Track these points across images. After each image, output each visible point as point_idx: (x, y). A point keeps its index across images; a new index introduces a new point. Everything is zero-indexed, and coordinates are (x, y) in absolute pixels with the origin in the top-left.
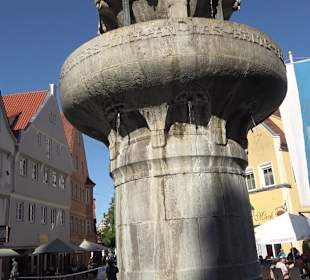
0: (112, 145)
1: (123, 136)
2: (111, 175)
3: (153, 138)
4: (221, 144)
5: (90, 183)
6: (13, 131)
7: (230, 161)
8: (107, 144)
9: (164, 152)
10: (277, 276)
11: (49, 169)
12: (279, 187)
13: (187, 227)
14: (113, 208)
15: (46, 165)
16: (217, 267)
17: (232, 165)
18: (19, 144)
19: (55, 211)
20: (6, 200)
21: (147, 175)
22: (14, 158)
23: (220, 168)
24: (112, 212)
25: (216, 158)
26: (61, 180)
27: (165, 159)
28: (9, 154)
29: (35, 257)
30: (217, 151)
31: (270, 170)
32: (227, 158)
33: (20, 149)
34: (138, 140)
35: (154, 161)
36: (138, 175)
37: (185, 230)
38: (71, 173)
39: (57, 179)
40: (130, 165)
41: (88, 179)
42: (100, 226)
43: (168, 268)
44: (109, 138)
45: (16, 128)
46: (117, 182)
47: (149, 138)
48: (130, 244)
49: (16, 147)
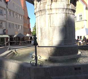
0: (35, 4)
1: (38, 2)
2: (35, 14)
3: (48, 2)
4: (68, 5)
5: (29, 18)
6: (6, 2)
7: (71, 10)
8: (34, 4)
9: (51, 7)
10: (79, 44)
11: (17, 14)
12: (83, 21)
13: (56, 29)
14: (35, 26)
15: (16, 13)
16: (64, 40)
17: (71, 11)
18: (8, 6)
19: (19, 26)
20: (5, 22)
21: (45, 14)
22: (6, 10)
23: (67, 12)
24: (35, 27)
25: (66, 9)
26: (21, 17)
27: (51, 9)
28: (5, 9)
29: (15, 38)
30: (67, 7)
31: (81, 16)
32: (70, 9)
33: (8, 7)
34: (43, 3)
35: (48, 9)
36: (43, 13)
37: (56, 30)
38: (23, 15)
39: (19, 17)
40: (40, 10)
41: (28, 17)
42: (32, 30)
43: (51, 39)
44: (34, 2)
45: (6, 1)
46: (36, 16)
47: (46, 2)
48: (40, 33)
49: (7, 7)
